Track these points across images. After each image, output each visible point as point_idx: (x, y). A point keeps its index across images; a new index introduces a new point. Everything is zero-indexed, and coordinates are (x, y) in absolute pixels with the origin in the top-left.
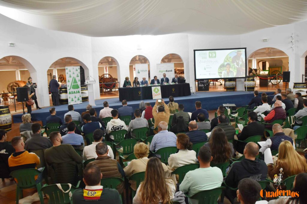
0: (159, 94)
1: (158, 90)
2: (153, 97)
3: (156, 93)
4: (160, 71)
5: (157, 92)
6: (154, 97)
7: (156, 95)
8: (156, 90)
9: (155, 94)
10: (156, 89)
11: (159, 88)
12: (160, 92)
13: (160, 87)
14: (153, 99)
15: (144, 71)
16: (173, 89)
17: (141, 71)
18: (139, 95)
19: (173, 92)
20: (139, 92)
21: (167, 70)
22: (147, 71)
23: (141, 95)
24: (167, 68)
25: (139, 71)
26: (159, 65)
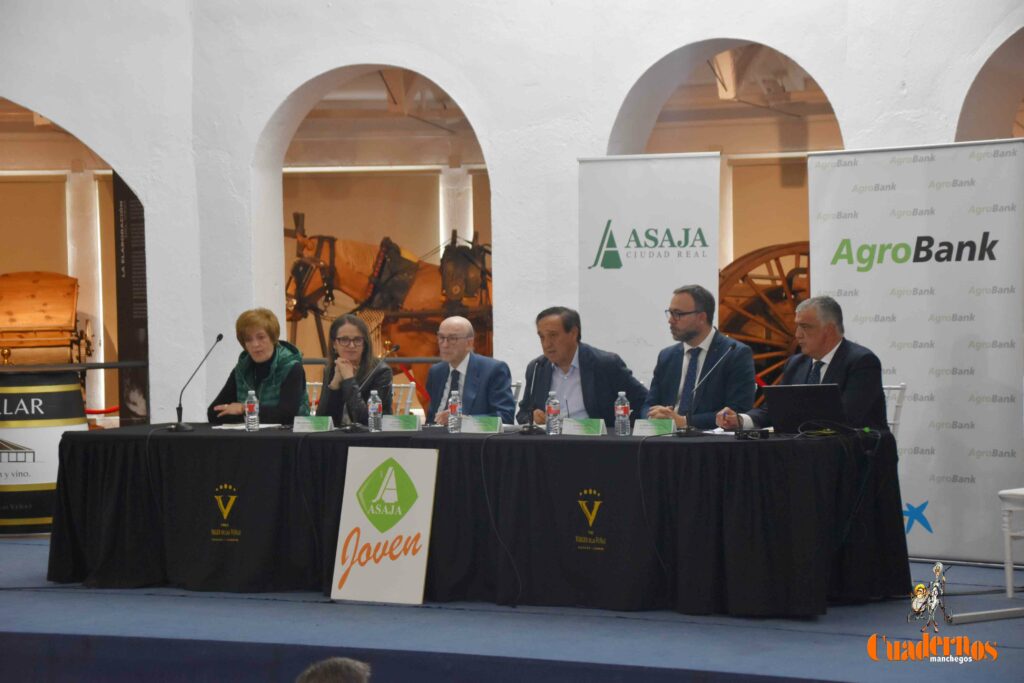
0: (410, 547)
2: (338, 570)
3: (383, 522)
4: (846, 243)
5: (396, 519)
6: (351, 581)
7: (369, 554)
8: (389, 494)
9: (372, 535)
10: (390, 481)
11: (423, 466)
12: (419, 520)
14: (336, 594)
15: (672, 245)
16: (583, 504)
17: (639, 245)
18: (214, 532)
19: (589, 536)
20: (219, 498)
21: (925, 244)
22: (704, 244)
23: (231, 536)
24: (932, 212)
25: (611, 236)
26: (839, 164)
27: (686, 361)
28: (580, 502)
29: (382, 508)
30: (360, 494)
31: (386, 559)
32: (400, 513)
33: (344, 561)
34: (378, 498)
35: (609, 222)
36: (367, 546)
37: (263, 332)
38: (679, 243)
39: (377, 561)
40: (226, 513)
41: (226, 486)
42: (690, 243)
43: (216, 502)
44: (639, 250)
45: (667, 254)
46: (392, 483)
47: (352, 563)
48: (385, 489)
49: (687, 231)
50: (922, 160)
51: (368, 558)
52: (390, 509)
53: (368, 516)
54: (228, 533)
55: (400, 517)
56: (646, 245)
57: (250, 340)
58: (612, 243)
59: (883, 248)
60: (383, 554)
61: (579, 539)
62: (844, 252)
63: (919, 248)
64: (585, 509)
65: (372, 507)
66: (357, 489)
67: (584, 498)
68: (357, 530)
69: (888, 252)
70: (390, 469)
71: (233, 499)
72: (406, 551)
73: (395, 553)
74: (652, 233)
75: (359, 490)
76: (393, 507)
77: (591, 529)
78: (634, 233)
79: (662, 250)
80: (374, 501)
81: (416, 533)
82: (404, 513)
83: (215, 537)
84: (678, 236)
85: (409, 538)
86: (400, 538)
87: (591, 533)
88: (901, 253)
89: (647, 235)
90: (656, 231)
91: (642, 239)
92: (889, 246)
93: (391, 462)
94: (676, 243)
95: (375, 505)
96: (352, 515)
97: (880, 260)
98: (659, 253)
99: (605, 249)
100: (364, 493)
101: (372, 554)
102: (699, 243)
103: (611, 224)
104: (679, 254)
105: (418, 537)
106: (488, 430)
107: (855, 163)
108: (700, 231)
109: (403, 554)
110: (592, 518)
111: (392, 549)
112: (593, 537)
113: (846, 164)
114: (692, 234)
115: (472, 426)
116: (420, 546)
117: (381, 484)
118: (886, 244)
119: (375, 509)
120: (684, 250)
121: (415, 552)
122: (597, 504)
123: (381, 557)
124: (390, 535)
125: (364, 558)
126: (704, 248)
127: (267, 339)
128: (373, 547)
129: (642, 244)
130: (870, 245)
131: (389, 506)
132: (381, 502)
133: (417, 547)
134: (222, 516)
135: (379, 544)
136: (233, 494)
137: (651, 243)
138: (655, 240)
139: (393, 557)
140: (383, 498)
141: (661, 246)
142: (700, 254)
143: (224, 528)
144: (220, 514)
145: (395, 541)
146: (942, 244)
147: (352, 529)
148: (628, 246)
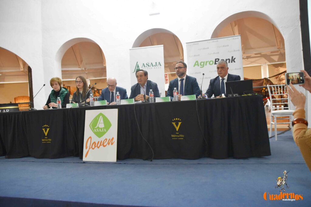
0: (110, 142)
1: (108, 125)
2: (85, 151)
3: (99, 134)
4: (197, 62)
5: (104, 133)
7: (95, 145)
8: (101, 125)
9: (96, 139)
10: (101, 120)
11: (113, 115)
12: (113, 133)
13: (116, 111)
14: (85, 159)
15: (153, 66)
16: (174, 124)
17: (145, 67)
18: (43, 140)
19: (177, 134)
20: (44, 129)
21: (217, 60)
22: (160, 65)
23: (48, 141)
24: (218, 53)
25: (138, 65)
26: (194, 44)
27: (179, 83)
28: (173, 123)
29: (99, 130)
30: (91, 125)
31: (102, 147)
32: (106, 131)
33: (86, 148)
34: (97, 126)
35: (137, 62)
36: (95, 143)
37: (57, 83)
38: (155, 66)
39: (98, 148)
40: (46, 134)
41: (46, 126)
42: (157, 65)
43: (43, 131)
44: (145, 68)
45: (152, 68)
46: (102, 121)
47: (90, 148)
48: (99, 123)
49: (156, 63)
50: (215, 42)
51: (95, 147)
52: (101, 130)
53: (94, 132)
54: (47, 140)
55: (106, 132)
56: (146, 67)
57: (53, 85)
58: (138, 67)
59: (207, 62)
60: (101, 145)
61: (173, 136)
62: (197, 64)
63: (216, 61)
64: (175, 125)
65: (95, 130)
66: (89, 124)
67: (174, 122)
68: (90, 137)
69: (208, 63)
70: (101, 116)
71: (48, 129)
72: (109, 144)
73: (105, 144)
74: (148, 64)
75: (90, 124)
76: (103, 129)
77: (177, 132)
78: (143, 64)
79: (150, 67)
80: (95, 127)
81: (112, 137)
82: (107, 131)
83: (43, 141)
84: (154, 64)
85: (110, 139)
86: (106, 139)
87: (178, 133)
88: (211, 63)
89: (147, 64)
90: (149, 63)
91: (145, 65)
92: (208, 61)
93: (101, 114)
94: (154, 65)
95: (96, 129)
96: (88, 132)
97: (206, 65)
98: (150, 68)
99: (136, 68)
100: (92, 125)
101: (96, 145)
102: (159, 65)
103: (138, 63)
104: (155, 68)
105: (113, 138)
106: (130, 103)
107: (198, 44)
108: (159, 63)
109: (108, 145)
110: (177, 129)
111: (103, 143)
112: (178, 135)
113: (196, 44)
114: (157, 63)
115: (124, 102)
116: (114, 142)
117: (98, 122)
118: (207, 61)
119: (96, 130)
120: (156, 67)
121: (112, 144)
122: (180, 123)
123: (100, 146)
124: (103, 139)
125: (93, 147)
126: (161, 66)
127: (58, 85)
128: (97, 143)
129: (145, 66)
130: (203, 61)
131: (101, 129)
132: (98, 127)
133: (113, 142)
134: (45, 135)
135: (99, 142)
136: (48, 128)
137: (148, 66)
138: (149, 65)
139: (104, 146)
140: (99, 126)
141: (150, 66)
142: (160, 68)
143: (46, 139)
144: (44, 134)
145: (104, 141)
146: (221, 60)
147: (89, 137)
148: (142, 67)
